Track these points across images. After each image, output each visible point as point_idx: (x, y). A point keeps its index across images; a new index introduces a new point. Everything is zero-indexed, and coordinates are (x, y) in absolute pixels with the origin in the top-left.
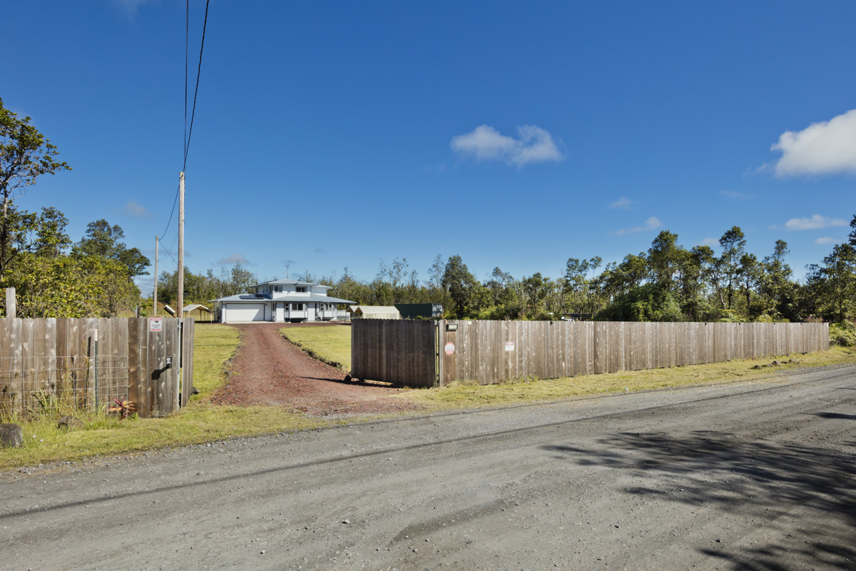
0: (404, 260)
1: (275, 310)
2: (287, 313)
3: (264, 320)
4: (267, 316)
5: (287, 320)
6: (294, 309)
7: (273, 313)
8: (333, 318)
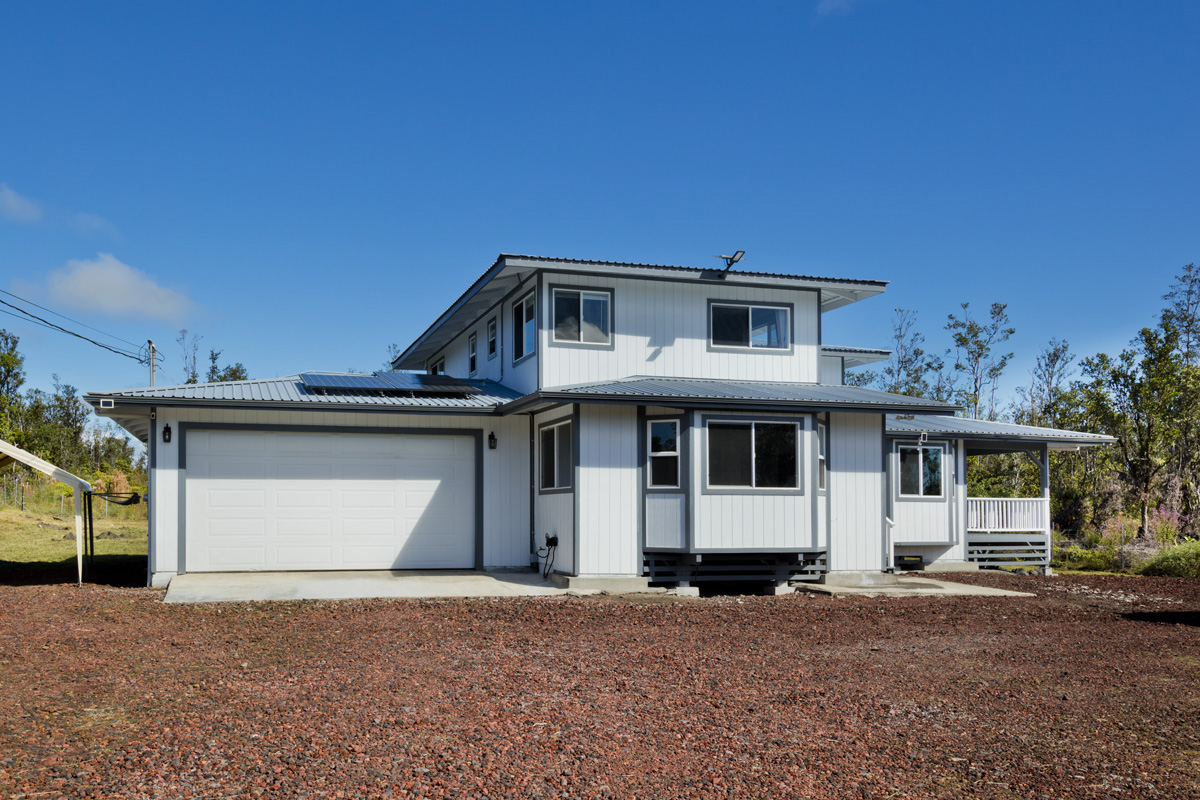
0: (998, 310)
1: (570, 484)
2: (665, 507)
3: (477, 568)
4: (504, 540)
5: (663, 566)
6: (727, 471)
7: (551, 505)
8: (941, 548)
